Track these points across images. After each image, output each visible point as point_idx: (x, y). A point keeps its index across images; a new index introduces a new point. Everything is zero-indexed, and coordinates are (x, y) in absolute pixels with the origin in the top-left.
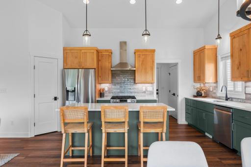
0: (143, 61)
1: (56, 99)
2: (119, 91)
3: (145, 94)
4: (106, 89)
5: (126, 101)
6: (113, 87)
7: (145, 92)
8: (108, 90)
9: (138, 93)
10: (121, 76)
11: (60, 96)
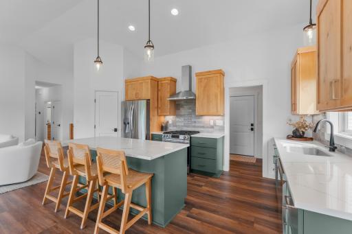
0: (205, 87)
1: (116, 130)
2: (183, 124)
3: (212, 129)
4: (170, 122)
5: (178, 137)
6: (178, 119)
7: (212, 127)
8: (173, 124)
9: (203, 127)
10: (185, 107)
11: (120, 128)
